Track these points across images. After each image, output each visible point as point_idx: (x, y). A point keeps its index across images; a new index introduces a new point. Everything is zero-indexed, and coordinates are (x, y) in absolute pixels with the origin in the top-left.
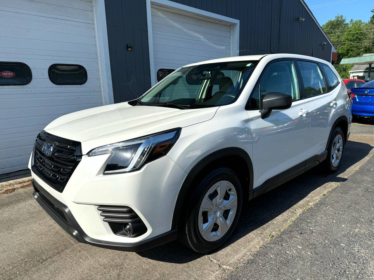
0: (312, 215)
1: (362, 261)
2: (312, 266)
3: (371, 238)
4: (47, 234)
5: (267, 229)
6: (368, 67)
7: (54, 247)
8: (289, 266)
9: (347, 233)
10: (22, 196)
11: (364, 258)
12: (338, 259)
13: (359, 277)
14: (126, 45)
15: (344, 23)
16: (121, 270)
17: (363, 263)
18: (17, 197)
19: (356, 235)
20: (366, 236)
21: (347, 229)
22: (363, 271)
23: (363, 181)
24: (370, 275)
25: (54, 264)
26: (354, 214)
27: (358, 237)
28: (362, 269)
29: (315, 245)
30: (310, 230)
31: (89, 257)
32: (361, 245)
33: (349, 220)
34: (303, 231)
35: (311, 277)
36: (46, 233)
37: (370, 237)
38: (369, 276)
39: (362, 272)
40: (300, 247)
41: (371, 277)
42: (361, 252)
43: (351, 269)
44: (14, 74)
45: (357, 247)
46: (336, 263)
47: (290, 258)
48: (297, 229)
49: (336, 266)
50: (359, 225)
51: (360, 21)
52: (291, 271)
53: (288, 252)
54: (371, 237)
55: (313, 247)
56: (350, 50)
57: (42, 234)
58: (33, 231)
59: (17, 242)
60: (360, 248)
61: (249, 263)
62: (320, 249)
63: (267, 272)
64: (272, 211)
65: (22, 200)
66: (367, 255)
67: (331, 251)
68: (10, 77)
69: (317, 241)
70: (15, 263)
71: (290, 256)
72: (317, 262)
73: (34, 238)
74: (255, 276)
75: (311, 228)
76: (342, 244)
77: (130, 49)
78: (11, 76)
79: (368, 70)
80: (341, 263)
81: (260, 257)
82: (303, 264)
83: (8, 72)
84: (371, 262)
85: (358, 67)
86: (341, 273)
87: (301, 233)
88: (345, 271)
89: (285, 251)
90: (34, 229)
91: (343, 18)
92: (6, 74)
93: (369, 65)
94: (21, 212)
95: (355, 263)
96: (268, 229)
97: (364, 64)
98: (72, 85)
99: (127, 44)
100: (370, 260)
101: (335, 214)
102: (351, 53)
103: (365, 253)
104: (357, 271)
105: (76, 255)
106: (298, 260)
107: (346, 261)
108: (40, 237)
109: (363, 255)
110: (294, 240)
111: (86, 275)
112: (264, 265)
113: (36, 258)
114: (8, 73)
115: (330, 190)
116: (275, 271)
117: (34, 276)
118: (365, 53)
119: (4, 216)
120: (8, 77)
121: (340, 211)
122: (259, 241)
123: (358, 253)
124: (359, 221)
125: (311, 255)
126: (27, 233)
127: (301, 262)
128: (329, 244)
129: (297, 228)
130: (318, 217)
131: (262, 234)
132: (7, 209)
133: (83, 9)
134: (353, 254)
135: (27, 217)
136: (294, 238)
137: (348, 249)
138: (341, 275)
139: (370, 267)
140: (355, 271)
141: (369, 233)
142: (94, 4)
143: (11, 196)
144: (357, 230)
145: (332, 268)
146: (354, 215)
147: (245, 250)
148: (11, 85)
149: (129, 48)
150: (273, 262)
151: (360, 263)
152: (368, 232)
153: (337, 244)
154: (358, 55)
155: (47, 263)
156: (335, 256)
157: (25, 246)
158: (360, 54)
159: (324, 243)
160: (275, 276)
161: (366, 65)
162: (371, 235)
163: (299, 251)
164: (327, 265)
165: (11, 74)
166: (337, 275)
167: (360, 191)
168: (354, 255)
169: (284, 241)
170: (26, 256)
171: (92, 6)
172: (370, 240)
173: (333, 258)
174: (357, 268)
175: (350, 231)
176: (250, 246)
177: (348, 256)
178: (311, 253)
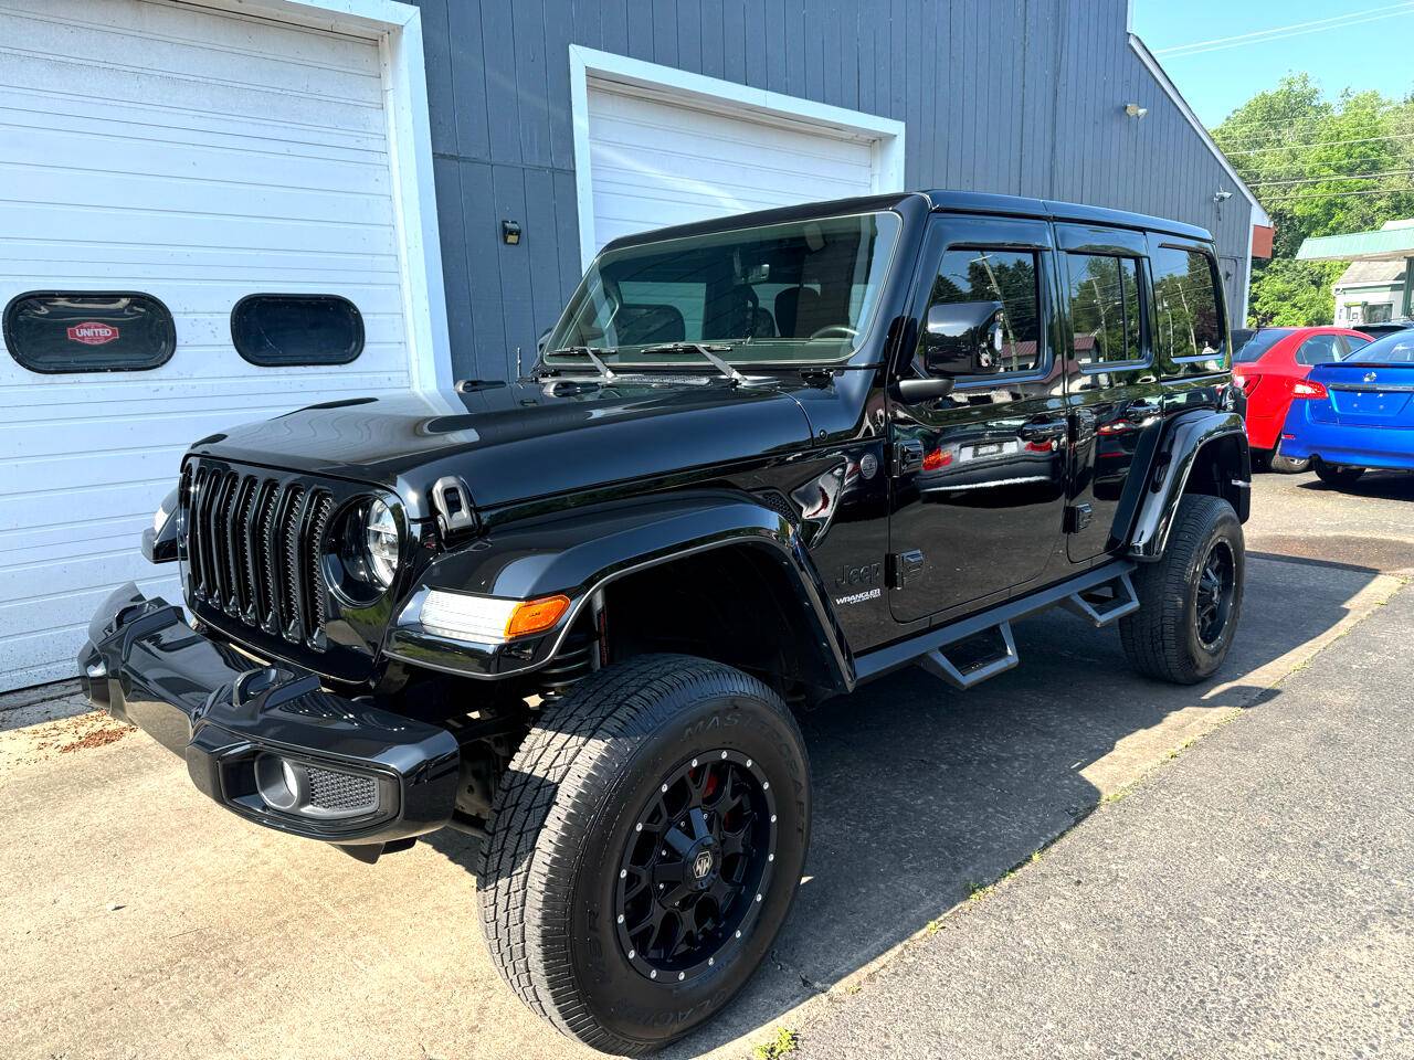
0: (1122, 824)
1: (1264, 972)
2: (1099, 986)
3: (1306, 900)
4: (244, 882)
5: (966, 867)
6: (1404, 269)
7: (270, 922)
8: (1025, 983)
9: (1229, 882)
10: (146, 755)
11: (1271, 961)
12: (1187, 963)
13: (1246, 1019)
14: (499, 222)
15: (1315, 103)
16: (490, 993)
17: (1266, 978)
18: (132, 758)
19: (1258, 888)
20: (1289, 893)
21: (1230, 870)
22: (1260, 1003)
23: (1317, 708)
24: (1280, 1013)
25: (275, 975)
26: (1264, 820)
27: (1265, 895)
28: (1260, 996)
29: (1118, 920)
30: (1109, 872)
31: (385, 954)
32: (1268, 921)
33: (1243, 840)
34: (1085, 874)
35: (1092, 1017)
36: (241, 879)
37: (1302, 895)
38: (1276, 1017)
39: (1258, 1005)
40: (1068, 927)
41: (1282, 1021)
42: (1264, 944)
43: (1222, 997)
44: (114, 332)
45: (1255, 926)
46: (1177, 977)
47: (1030, 959)
48: (1066, 868)
49: (1178, 987)
50: (1273, 858)
51: (1375, 95)
52: (1028, 997)
53: (1026, 942)
54: (1306, 897)
55: (1112, 925)
56: (1336, 205)
57: (226, 881)
58: (198, 870)
59: (147, 907)
60: (1263, 931)
61: (898, 975)
62: (1132, 933)
63: (954, 1002)
64: (990, 810)
65: (151, 768)
66: (1283, 952)
67: (1168, 940)
68: (102, 342)
69: (1126, 908)
70: (151, 971)
71: (1033, 954)
72: (1115, 974)
73: (203, 893)
74: (913, 1013)
75: (1113, 866)
76: (1207, 919)
77: (512, 239)
78: (106, 338)
79: (1403, 282)
80: (1194, 978)
81: (936, 957)
82: (1070, 977)
83: (96, 327)
84: (1292, 975)
85: (1364, 272)
86: (1189, 1007)
87: (1079, 882)
88: (1201, 1001)
89: (1017, 939)
90: (201, 863)
91: (1311, 86)
92: (90, 333)
93: (1405, 262)
94: (153, 809)
95: (1241, 976)
96: (971, 869)
97: (1387, 261)
98: (311, 367)
99: (504, 222)
100: (1288, 968)
101: (1201, 820)
102: (1340, 216)
103: (1277, 945)
104: (1241, 1001)
105: (342, 948)
106: (1056, 967)
107: (1211, 971)
108: (220, 889)
109: (1270, 952)
110: (1051, 905)
111: (380, 1009)
112: (944, 982)
113: (216, 955)
114: (96, 330)
115: (1197, 737)
116: (979, 998)
117: (214, 1011)
118: (1393, 218)
119: (96, 821)
120: (96, 343)
121: (1220, 810)
122: (935, 907)
123: (1256, 946)
124: (1277, 843)
125: (1101, 949)
126: (178, 877)
127: (1067, 974)
128: (1164, 917)
129: (1065, 865)
130: (1141, 828)
131: (947, 883)
132: (104, 799)
133: (349, 102)
134: (1237, 950)
135: (174, 824)
136: (1052, 898)
137: (1225, 932)
138: (1188, 1013)
139: (1285, 990)
140: (1235, 1001)
141: (1302, 883)
142: (389, 85)
143: (109, 756)
144: (1263, 875)
145: (1164, 990)
146: (1264, 825)
147: (889, 935)
148: (105, 371)
149: (511, 233)
150: (977, 973)
151: (1256, 977)
152: (1300, 879)
153: (1190, 918)
154: (1368, 223)
155: (252, 971)
156: (1177, 955)
157: (175, 920)
158: (1373, 221)
159: (1148, 913)
160: (975, 1016)
161: (1395, 262)
162: (1309, 889)
163: (1064, 938)
164: (1147, 983)
165: (105, 332)
166: (1174, 1012)
167: (1298, 743)
168: (1242, 952)
169: (1019, 907)
170: (182, 950)
171: (384, 92)
172: (1301, 905)
173: (1171, 962)
174: (1242, 993)
175: (1241, 876)
176: (906, 923)
177: (1221, 954)
178: (1103, 945)
